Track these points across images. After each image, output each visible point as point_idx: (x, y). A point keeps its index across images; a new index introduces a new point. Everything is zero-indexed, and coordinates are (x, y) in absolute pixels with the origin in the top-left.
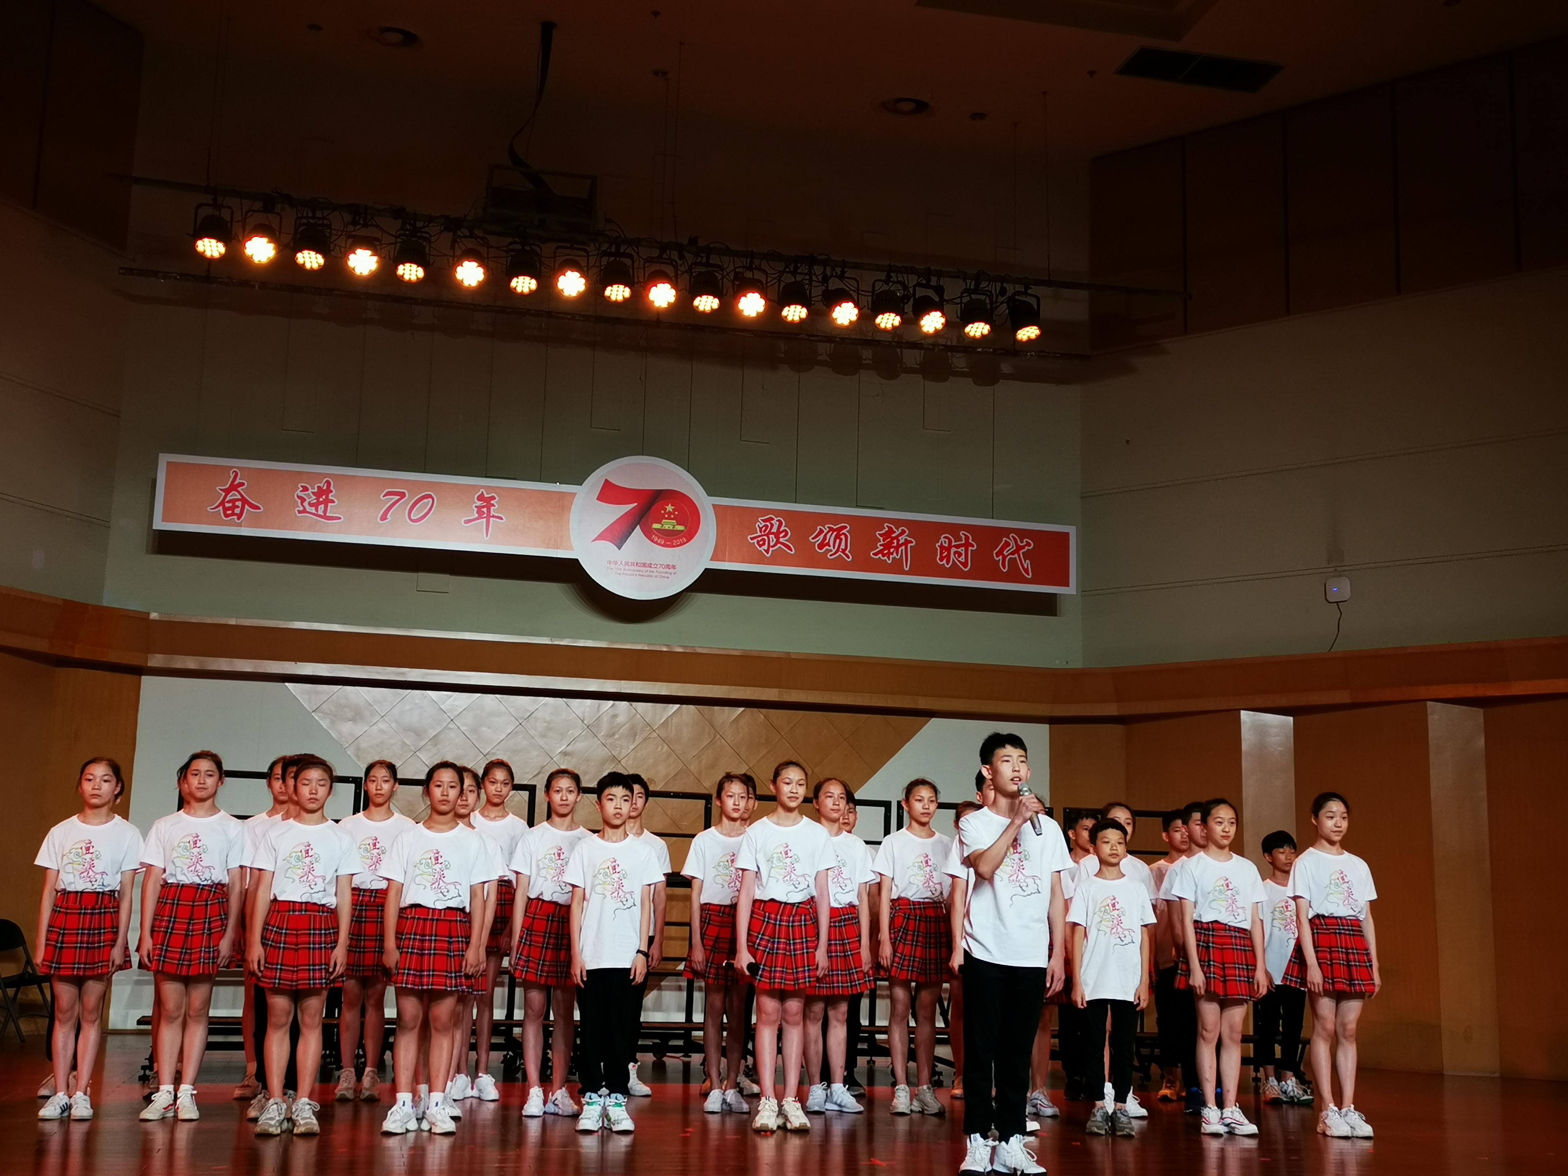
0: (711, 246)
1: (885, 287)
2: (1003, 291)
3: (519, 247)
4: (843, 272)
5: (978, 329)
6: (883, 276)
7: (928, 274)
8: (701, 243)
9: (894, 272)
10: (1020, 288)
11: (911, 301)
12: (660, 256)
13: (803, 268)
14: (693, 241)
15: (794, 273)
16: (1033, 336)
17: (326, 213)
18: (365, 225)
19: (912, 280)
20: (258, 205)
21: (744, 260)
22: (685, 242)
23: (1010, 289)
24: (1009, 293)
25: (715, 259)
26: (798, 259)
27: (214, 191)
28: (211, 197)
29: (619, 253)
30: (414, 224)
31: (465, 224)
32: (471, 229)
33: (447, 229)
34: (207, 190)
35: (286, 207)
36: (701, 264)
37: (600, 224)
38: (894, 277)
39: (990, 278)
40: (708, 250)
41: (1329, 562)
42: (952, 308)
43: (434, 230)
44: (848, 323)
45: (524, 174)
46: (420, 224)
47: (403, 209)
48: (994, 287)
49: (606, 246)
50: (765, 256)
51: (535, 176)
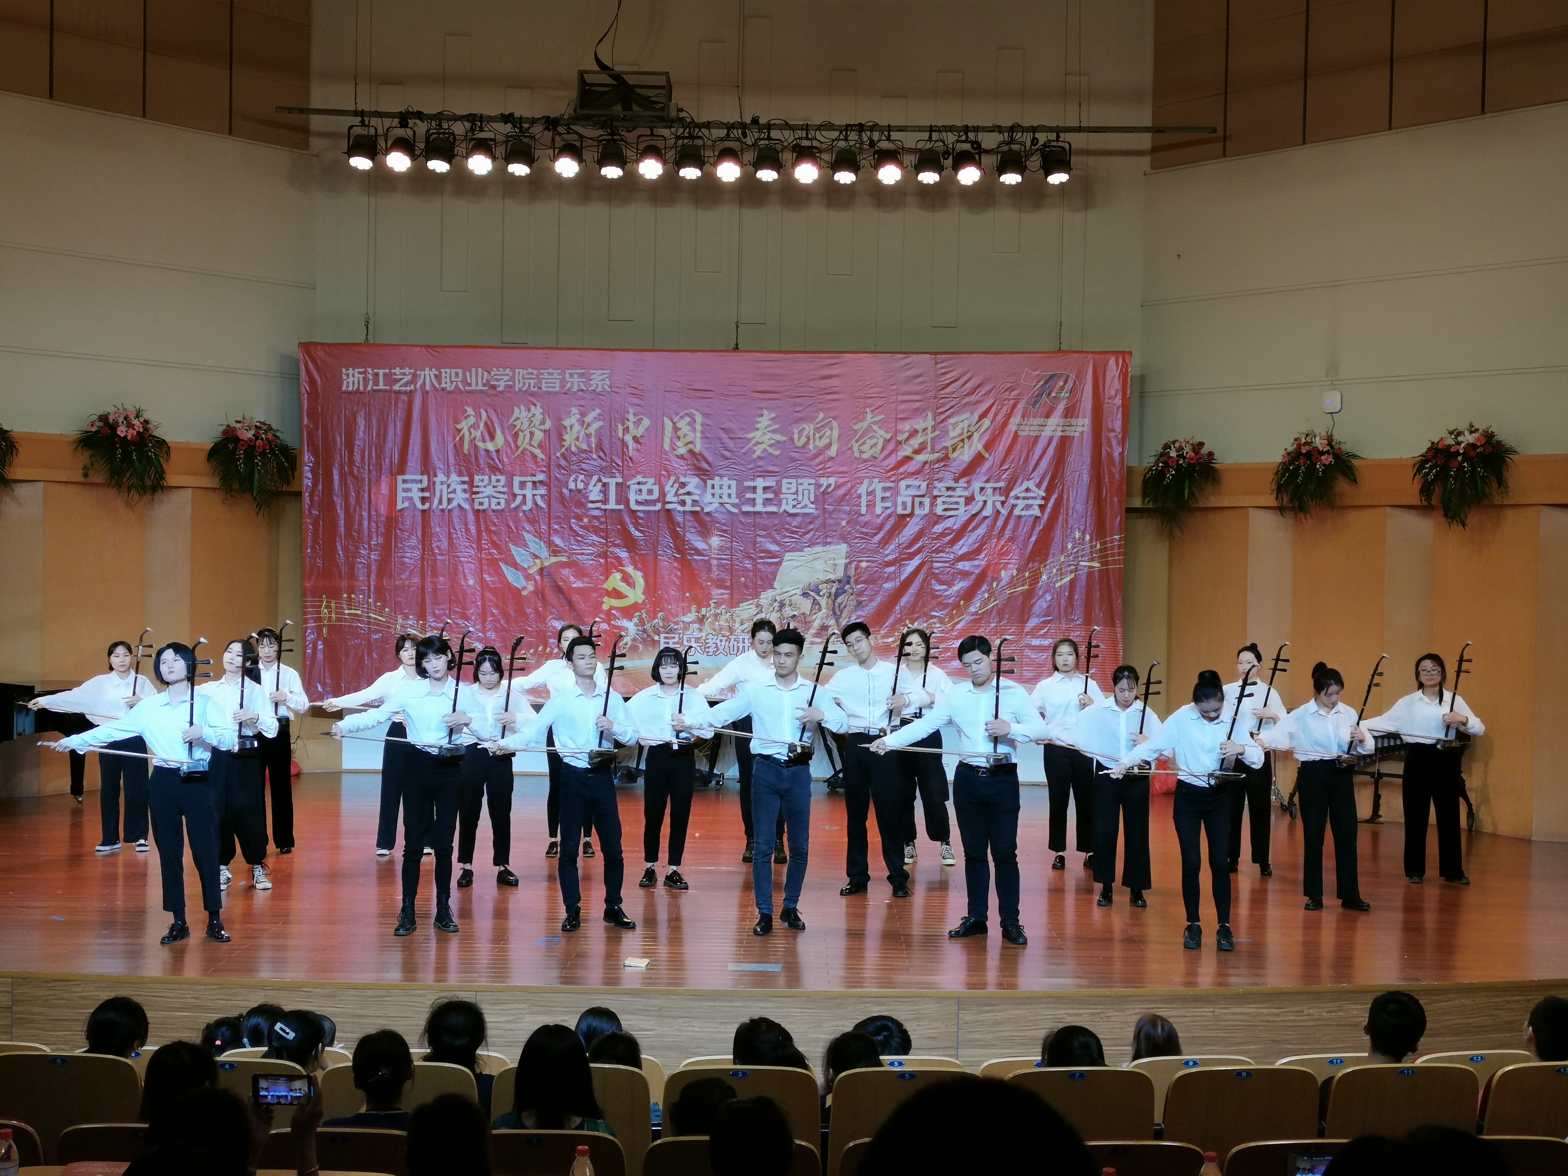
0: (772, 122)
1: (929, 146)
2: (1035, 141)
3: (610, 137)
4: (889, 135)
5: (1011, 179)
6: (926, 135)
7: (966, 129)
8: (763, 121)
9: (935, 131)
10: (1053, 136)
11: (951, 157)
12: (728, 135)
13: (853, 136)
14: (755, 121)
15: (846, 139)
16: (1064, 180)
17: (451, 123)
18: (482, 130)
19: (951, 138)
20: (396, 121)
21: (799, 132)
22: (749, 121)
23: (1042, 137)
24: (1041, 143)
25: (775, 134)
26: (848, 128)
27: (361, 114)
28: (360, 119)
29: (691, 137)
30: (521, 126)
31: (562, 122)
32: (568, 126)
33: (547, 128)
34: (356, 113)
35: (418, 121)
36: (763, 139)
37: (673, 113)
38: (935, 136)
39: (1023, 130)
40: (769, 127)
41: (1327, 376)
42: (990, 161)
43: (537, 130)
44: (892, 182)
45: (609, 75)
46: (525, 126)
47: (511, 115)
48: (1027, 138)
49: (681, 130)
50: (819, 128)
51: (617, 77)
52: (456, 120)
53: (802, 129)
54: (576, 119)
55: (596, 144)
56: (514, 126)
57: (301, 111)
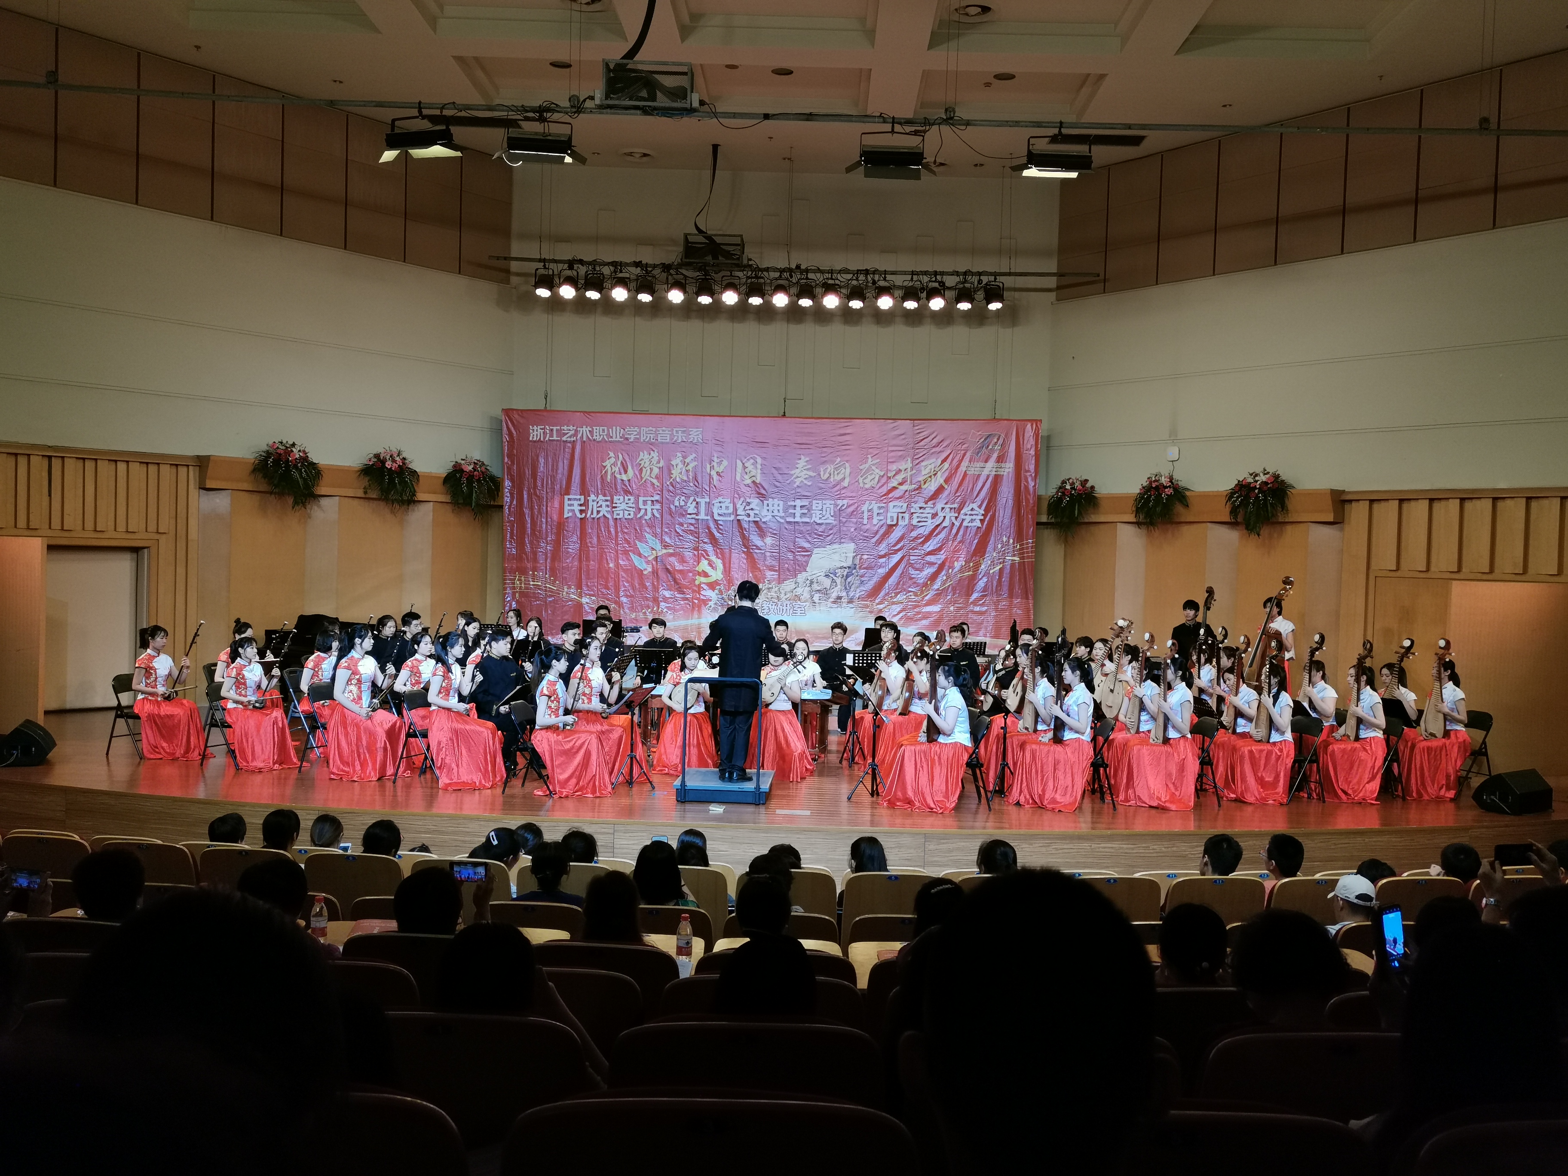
0: (809, 268)
1: (911, 284)
2: (980, 282)
3: (704, 278)
4: (885, 277)
5: (964, 306)
6: (909, 277)
7: (936, 273)
8: (803, 267)
9: (915, 275)
10: (992, 278)
11: (925, 292)
12: (780, 276)
13: (862, 277)
14: (798, 267)
15: (857, 279)
16: (999, 307)
17: (601, 267)
18: (621, 272)
19: (925, 279)
20: (566, 266)
21: (827, 274)
22: (794, 268)
23: (985, 279)
24: (984, 283)
25: (811, 276)
26: (859, 272)
27: (544, 261)
28: (543, 264)
29: (757, 277)
30: (647, 270)
31: (673, 267)
32: (676, 269)
33: (663, 271)
34: (540, 260)
35: (580, 266)
36: (803, 279)
37: (745, 262)
38: (915, 277)
39: (973, 274)
40: (807, 271)
41: (1170, 437)
42: (950, 294)
43: (656, 272)
44: (887, 308)
45: (704, 237)
46: (649, 269)
47: (641, 262)
48: (975, 279)
49: (750, 273)
50: (840, 272)
51: (709, 238)
52: (605, 265)
53: (829, 273)
54: (681, 265)
55: (695, 281)
56: (642, 269)
57: (505, 258)
